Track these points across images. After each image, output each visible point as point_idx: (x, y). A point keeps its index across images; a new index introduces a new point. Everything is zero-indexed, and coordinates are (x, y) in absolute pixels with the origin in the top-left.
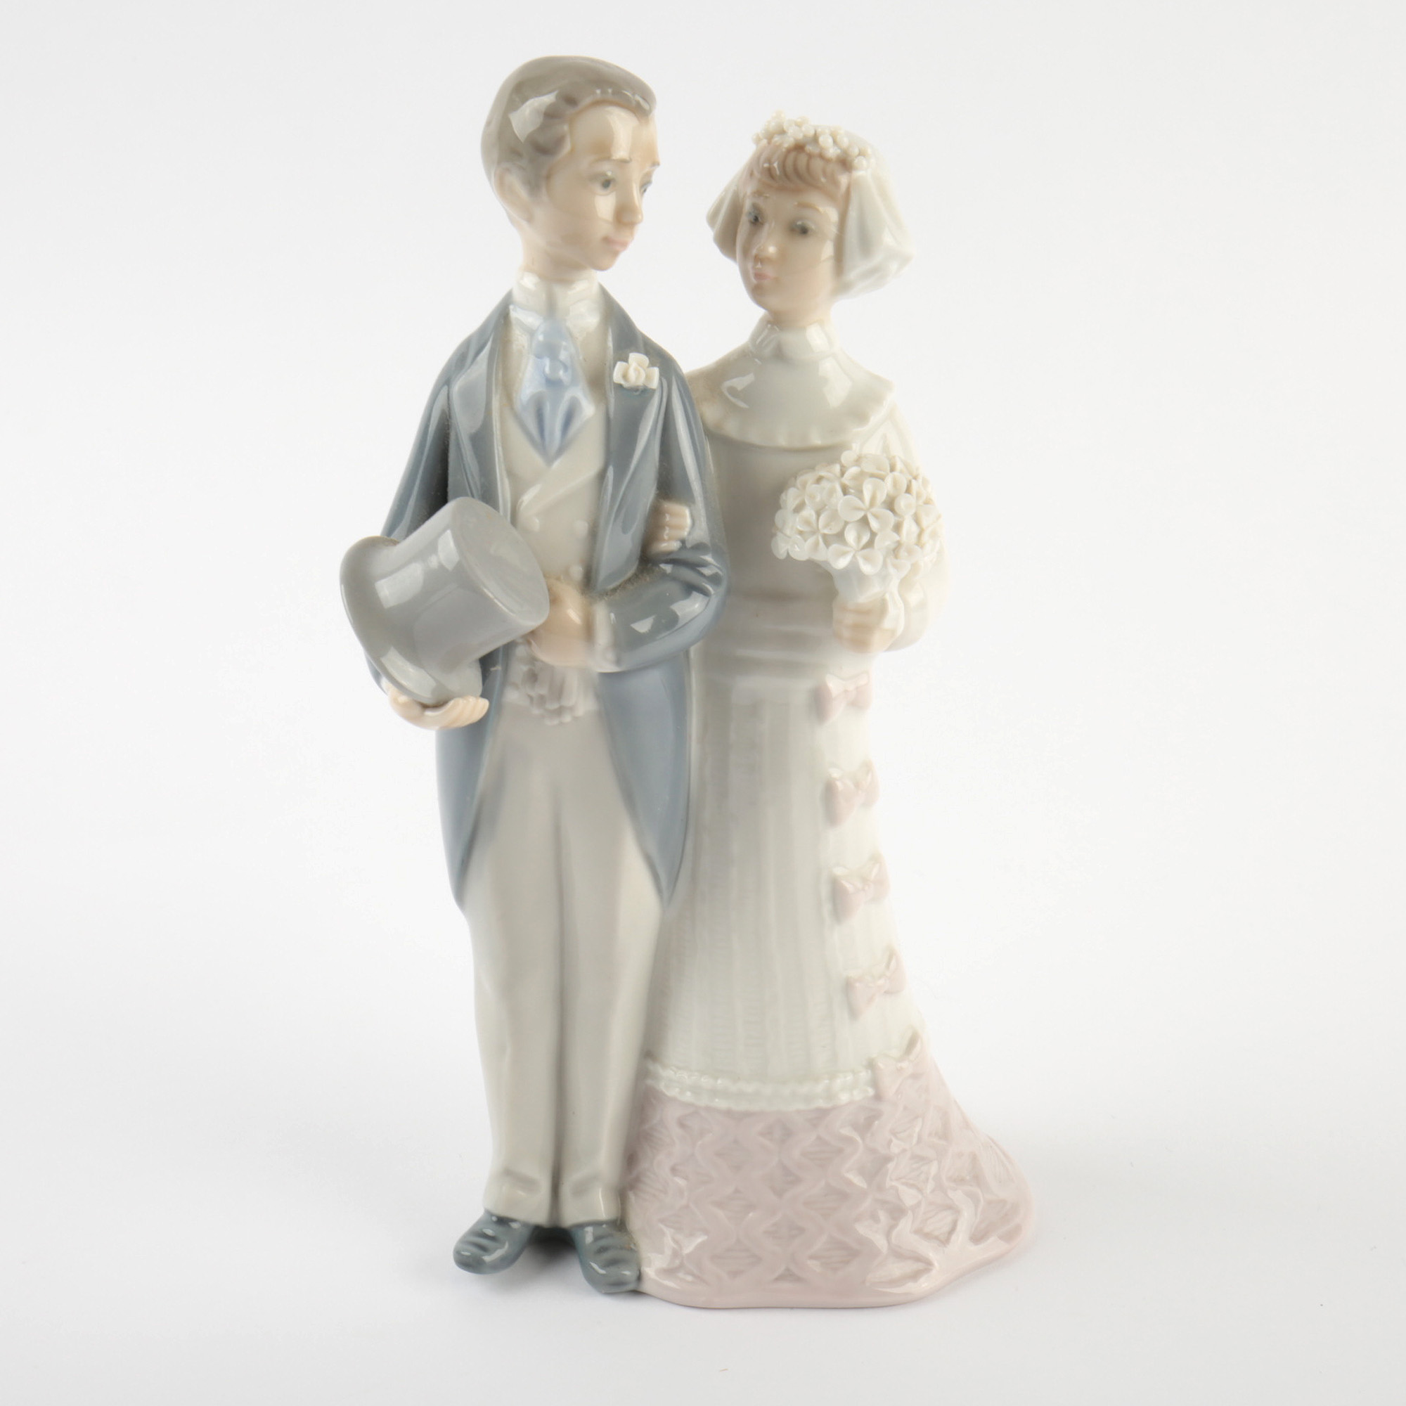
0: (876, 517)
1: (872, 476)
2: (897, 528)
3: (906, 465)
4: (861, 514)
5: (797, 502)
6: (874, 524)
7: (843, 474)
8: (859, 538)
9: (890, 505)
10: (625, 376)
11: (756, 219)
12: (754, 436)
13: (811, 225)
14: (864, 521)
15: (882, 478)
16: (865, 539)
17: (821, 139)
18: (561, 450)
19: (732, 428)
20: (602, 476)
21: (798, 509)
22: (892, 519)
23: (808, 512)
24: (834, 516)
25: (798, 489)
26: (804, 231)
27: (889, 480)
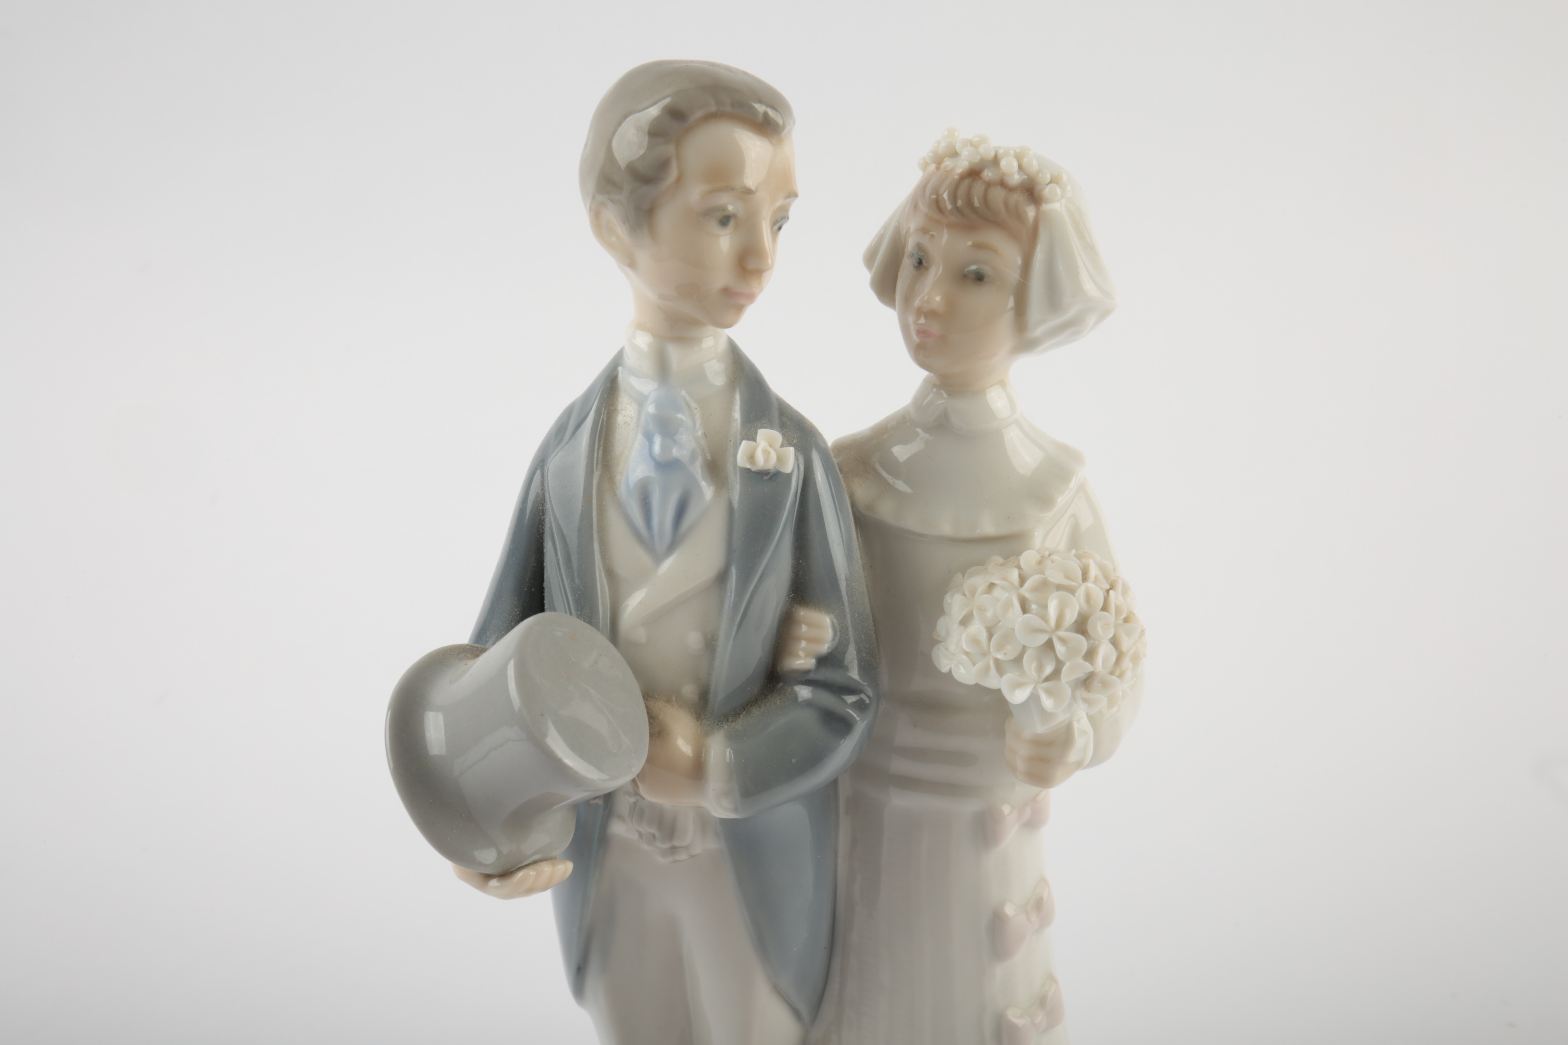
0: (1062, 640)
1: (1059, 587)
2: (1090, 655)
3: (1102, 568)
4: (1043, 639)
5: (964, 613)
6: (1060, 649)
7: (1022, 580)
8: (1040, 668)
9: (1081, 626)
10: (752, 458)
11: (920, 262)
12: (911, 522)
13: (987, 270)
14: (1049, 645)
15: (1072, 591)
16: (1049, 669)
17: (1003, 163)
18: (672, 547)
19: (886, 511)
20: (722, 578)
21: (965, 622)
22: (1083, 643)
23: (977, 628)
24: (1009, 636)
25: (964, 595)
26: (979, 278)
27: (1081, 592)
